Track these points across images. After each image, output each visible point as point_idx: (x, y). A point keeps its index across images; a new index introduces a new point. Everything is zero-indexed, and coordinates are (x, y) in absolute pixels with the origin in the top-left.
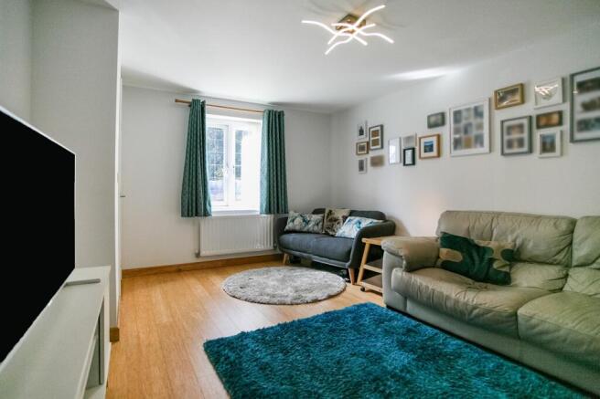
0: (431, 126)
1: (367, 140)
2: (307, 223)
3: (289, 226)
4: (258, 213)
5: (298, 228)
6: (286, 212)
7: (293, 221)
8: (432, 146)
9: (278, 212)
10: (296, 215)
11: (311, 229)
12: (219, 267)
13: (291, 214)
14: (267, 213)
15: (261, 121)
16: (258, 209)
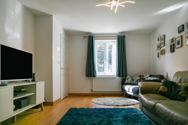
0: (179, 32)
1: (160, 43)
2: (133, 80)
3: (126, 81)
4: (115, 77)
5: (129, 82)
6: (126, 76)
7: (128, 80)
8: (179, 42)
9: (123, 76)
10: (130, 77)
11: (134, 83)
12: (99, 96)
13: (128, 77)
14: (118, 76)
15: (116, 40)
16: (115, 75)
